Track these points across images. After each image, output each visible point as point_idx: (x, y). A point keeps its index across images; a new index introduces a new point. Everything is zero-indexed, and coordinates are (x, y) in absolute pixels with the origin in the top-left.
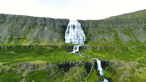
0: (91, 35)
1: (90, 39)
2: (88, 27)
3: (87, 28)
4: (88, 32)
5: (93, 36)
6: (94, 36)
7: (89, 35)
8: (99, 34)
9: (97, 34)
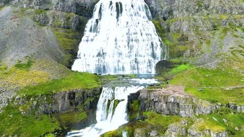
0: (184, 39)
1: (180, 54)
2: (170, 12)
3: (166, 16)
4: (172, 28)
5: (191, 39)
6: (197, 41)
7: (175, 37)
8: (217, 32)
9: (208, 33)
